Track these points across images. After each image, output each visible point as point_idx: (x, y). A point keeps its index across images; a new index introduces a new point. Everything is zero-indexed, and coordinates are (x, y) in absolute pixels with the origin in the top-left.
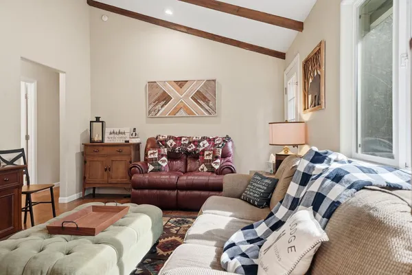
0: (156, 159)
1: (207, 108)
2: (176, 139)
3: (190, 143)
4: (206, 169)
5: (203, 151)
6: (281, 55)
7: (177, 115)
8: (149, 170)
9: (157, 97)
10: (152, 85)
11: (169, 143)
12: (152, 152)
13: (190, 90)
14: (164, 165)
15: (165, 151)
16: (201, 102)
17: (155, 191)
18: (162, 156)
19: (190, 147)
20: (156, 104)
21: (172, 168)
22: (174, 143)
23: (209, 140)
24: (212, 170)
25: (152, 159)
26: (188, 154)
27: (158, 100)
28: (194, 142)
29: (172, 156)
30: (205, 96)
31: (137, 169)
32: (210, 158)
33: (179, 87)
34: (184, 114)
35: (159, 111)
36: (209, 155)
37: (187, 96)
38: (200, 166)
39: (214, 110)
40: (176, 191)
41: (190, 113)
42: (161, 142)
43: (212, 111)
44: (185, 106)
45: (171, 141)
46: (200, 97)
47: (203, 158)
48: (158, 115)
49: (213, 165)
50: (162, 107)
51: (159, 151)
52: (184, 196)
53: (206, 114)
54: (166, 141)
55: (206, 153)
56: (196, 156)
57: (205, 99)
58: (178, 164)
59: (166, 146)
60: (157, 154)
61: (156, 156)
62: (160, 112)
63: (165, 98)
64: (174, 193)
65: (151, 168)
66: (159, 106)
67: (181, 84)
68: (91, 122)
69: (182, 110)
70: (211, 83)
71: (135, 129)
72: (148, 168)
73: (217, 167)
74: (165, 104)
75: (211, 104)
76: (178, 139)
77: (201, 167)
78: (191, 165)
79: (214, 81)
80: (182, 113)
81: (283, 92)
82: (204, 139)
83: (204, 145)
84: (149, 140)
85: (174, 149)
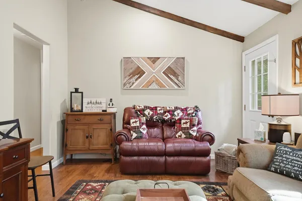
0: (138, 127)
1: (177, 82)
2: (151, 109)
3: (165, 112)
4: (183, 136)
5: (180, 120)
6: (241, 39)
7: (150, 88)
8: (133, 137)
9: (131, 71)
10: (127, 60)
11: (146, 112)
12: (134, 120)
13: (162, 66)
14: (145, 132)
15: (144, 119)
16: (172, 77)
18: (143, 124)
19: (166, 116)
20: (131, 78)
21: (151, 135)
22: (151, 113)
23: (182, 110)
24: (190, 136)
25: (135, 127)
26: (164, 122)
27: (133, 74)
28: (169, 111)
29: (150, 124)
30: (175, 71)
31: (123, 136)
32: (188, 125)
33: (152, 63)
34: (157, 87)
35: (133, 83)
36: (186, 123)
37: (160, 71)
38: (177, 132)
39: (183, 84)
40: (164, 158)
41: (161, 86)
42: (139, 111)
43: (181, 85)
44: (157, 80)
45: (148, 110)
46: (170, 72)
47: (180, 126)
48: (132, 87)
49: (191, 132)
50: (136, 80)
51: (140, 120)
52: (173, 162)
53: (176, 87)
54: (144, 110)
55: (183, 121)
56: (172, 124)
57: (175, 74)
58: (156, 131)
59: (144, 115)
60: (138, 122)
61: (138, 124)
62: (134, 85)
63: (139, 72)
64: (162, 159)
65: (135, 135)
66: (134, 79)
67: (154, 60)
68: (71, 93)
69: (154, 84)
70: (181, 61)
71: (111, 100)
73: (194, 134)
74: (139, 77)
75: (180, 78)
76: (154, 109)
77: (179, 134)
78: (168, 132)
79: (184, 58)
80: (154, 86)
81: (242, 69)
82: (176, 108)
83: (178, 114)
84: (126, 110)
85: (152, 117)
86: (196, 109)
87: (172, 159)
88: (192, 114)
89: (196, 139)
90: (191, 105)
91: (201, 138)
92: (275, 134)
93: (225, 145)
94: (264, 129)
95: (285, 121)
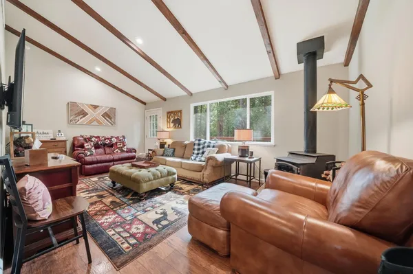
0: (90, 149)
1: (111, 122)
2: (96, 137)
3: (106, 139)
4: (119, 151)
5: (116, 143)
6: (144, 104)
7: (92, 124)
8: (88, 155)
9: (77, 112)
10: (73, 104)
11: (93, 139)
12: (87, 144)
13: (100, 111)
14: (94, 151)
15: (92, 144)
16: (107, 118)
17: (99, 165)
18: (92, 146)
19: (107, 141)
20: (77, 116)
21: (98, 152)
22: (96, 140)
23: (116, 138)
24: (123, 151)
25: (88, 149)
26: (105, 145)
27: (78, 114)
28: (108, 139)
29: (97, 146)
30: (109, 115)
32: (122, 146)
33: (93, 109)
34: (97, 124)
36: (120, 144)
37: (99, 114)
38: (114, 150)
39: (115, 123)
40: (112, 162)
41: (100, 124)
42: (87, 139)
43: (113, 124)
44: (97, 119)
46: (106, 115)
47: (116, 147)
48: (78, 123)
49: (123, 149)
50: (81, 118)
51: (90, 144)
53: (110, 125)
54: (91, 138)
55: (118, 144)
56: (111, 146)
57: (109, 117)
58: (101, 150)
59: (92, 141)
61: (90, 147)
62: (79, 121)
63: (84, 114)
64: (112, 164)
65: (89, 153)
66: (79, 117)
67: (96, 107)
69: (95, 121)
70: (113, 110)
71: (59, 131)
72: (87, 153)
73: (126, 150)
74: (84, 117)
75: (113, 120)
76: (98, 137)
77: (116, 150)
78: (108, 150)
79: (115, 109)
80: (95, 123)
81: (145, 118)
82: (112, 137)
83: (114, 140)
84: (74, 138)
85: (97, 143)
86: (124, 137)
87: (117, 163)
88: (122, 140)
89: (127, 152)
90: (120, 135)
91: (130, 151)
92: (162, 146)
93: (140, 154)
94: (158, 144)
95: (165, 141)
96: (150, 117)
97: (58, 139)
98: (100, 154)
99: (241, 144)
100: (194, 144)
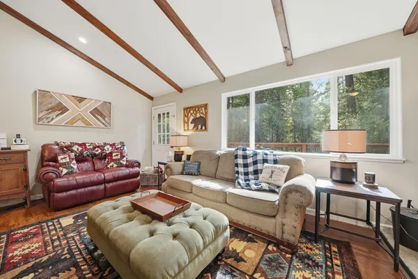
0: (68, 163)
1: (104, 122)
2: (80, 145)
3: (95, 148)
4: (115, 165)
5: (111, 153)
6: (151, 98)
7: (74, 125)
8: (63, 173)
9: (50, 106)
10: (43, 94)
11: (75, 148)
12: (62, 157)
13: (88, 106)
14: (75, 167)
15: (73, 155)
16: (99, 117)
18: (73, 159)
19: (97, 151)
20: (50, 113)
21: (82, 169)
22: (80, 149)
23: (111, 145)
24: (122, 165)
25: (65, 164)
26: (94, 156)
27: (53, 109)
28: (99, 147)
29: (80, 159)
30: (102, 112)
31: (51, 174)
32: (119, 157)
34: (82, 125)
35: (53, 119)
36: (117, 155)
37: (86, 110)
38: (108, 164)
39: (109, 124)
40: (103, 185)
41: (88, 124)
42: (66, 147)
43: (107, 125)
44: (83, 118)
45: (77, 146)
46: (96, 112)
47: (111, 159)
48: (51, 123)
49: (122, 162)
50: (57, 116)
51: (69, 156)
52: (112, 187)
53: (103, 126)
54: (71, 146)
55: (114, 154)
56: (103, 157)
57: (101, 115)
58: (87, 165)
59: (72, 151)
60: (68, 158)
61: (68, 160)
62: (54, 121)
63: (63, 109)
64: (102, 187)
65: (65, 171)
66: (53, 115)
67: (81, 100)
69: (80, 121)
70: (107, 105)
71: (18, 136)
72: (62, 172)
73: (125, 163)
74: (62, 113)
75: (106, 119)
76: (83, 145)
77: (111, 164)
78: (99, 165)
79: (110, 103)
80: (80, 123)
81: (151, 118)
82: (105, 144)
83: (108, 149)
84: (44, 147)
85: (81, 153)
86: (123, 144)
87: (111, 184)
88: (119, 148)
89: (127, 166)
90: (117, 141)
91: (131, 165)
92: (178, 157)
93: (146, 168)
96: (159, 115)
97: (14, 148)
98: (86, 172)
99: (336, 157)
100: (236, 157)
